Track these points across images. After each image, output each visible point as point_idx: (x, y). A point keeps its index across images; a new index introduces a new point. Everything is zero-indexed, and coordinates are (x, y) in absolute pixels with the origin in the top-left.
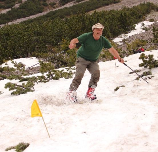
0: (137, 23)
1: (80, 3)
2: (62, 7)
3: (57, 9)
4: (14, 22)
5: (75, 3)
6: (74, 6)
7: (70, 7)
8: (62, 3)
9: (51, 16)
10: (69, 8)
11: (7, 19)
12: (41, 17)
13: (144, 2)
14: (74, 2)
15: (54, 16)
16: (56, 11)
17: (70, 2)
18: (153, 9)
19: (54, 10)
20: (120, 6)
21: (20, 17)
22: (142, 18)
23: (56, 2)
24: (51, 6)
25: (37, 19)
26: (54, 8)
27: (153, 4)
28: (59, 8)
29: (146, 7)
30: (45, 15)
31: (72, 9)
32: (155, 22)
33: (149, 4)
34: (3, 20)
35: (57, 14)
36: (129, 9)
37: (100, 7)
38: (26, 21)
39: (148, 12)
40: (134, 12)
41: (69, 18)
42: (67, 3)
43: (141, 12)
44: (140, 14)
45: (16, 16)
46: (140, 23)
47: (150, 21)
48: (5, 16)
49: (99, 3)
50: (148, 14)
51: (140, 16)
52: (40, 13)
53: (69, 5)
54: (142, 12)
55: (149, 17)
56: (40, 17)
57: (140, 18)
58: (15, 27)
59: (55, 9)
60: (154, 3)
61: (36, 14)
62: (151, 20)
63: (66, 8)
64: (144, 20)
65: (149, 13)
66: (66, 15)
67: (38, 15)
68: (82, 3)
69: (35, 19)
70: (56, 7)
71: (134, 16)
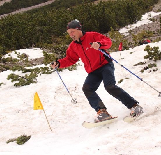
0: (144, 13)
4: (18, 12)
9: (56, 5)
11: (11, 8)
12: (46, 6)
15: (59, 5)
21: (24, 6)
22: (149, 8)
25: (42, 8)
30: (50, 5)
34: (7, 9)
35: (62, 3)
38: (30, 11)
39: (155, 2)
40: (141, 1)
41: (74, 8)
43: (148, 2)
44: (147, 4)
45: (20, 6)
46: (147, 13)
47: (157, 12)
48: (9, 5)
50: (155, 4)
51: (147, 7)
52: (45, 2)
54: (150, 2)
55: (157, 7)
56: (44, 6)
57: (147, 9)
58: (19, 16)
61: (41, 3)
62: (159, 11)
64: (151, 11)
66: (71, 4)
67: (43, 4)
69: (39, 8)
71: (141, 6)
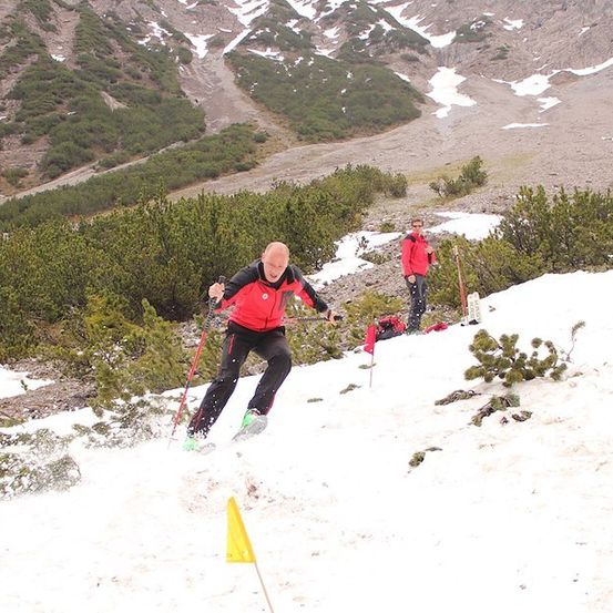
0: (339, 238)
1: (115, 169)
2: (52, 186)
3: (33, 192)
5: (97, 171)
6: (92, 182)
7: (81, 184)
8: (48, 171)
9: (12, 217)
10: (76, 189)
13: (349, 166)
14: (94, 168)
15: (22, 216)
16: (29, 199)
17: (78, 166)
18: (380, 189)
19: (20, 196)
20: (257, 179)
22: (352, 220)
23: (28, 166)
24: (9, 182)
26: (21, 187)
27: (377, 172)
28: (41, 189)
29: (358, 182)
31: (86, 193)
32: (400, 234)
33: (367, 173)
35: (34, 208)
36: (298, 189)
37: (189, 183)
39: (365, 199)
40: (322, 197)
42: (65, 170)
44: (344, 207)
46: (347, 237)
47: (383, 232)
49: (184, 169)
51: (344, 214)
53: (75, 178)
57: (348, 220)
59: (27, 193)
60: (383, 169)
62: (387, 228)
63: (65, 188)
64: (359, 227)
65: (369, 203)
66: (65, 212)
68: (121, 171)
70: (25, 184)
71: (324, 213)
